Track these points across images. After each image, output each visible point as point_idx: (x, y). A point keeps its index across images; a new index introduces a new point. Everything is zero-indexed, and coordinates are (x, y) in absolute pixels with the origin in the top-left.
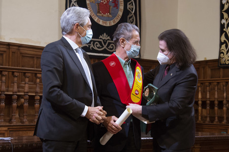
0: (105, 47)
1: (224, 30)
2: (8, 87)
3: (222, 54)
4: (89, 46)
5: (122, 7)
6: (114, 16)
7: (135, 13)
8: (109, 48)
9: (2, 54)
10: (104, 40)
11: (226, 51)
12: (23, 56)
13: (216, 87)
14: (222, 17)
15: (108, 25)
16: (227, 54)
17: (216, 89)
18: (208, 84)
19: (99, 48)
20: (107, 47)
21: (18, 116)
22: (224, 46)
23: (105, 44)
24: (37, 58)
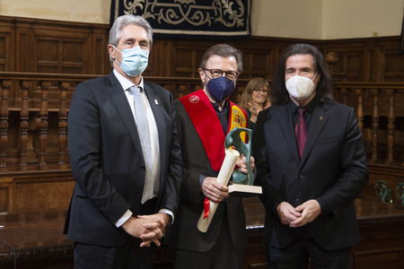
0: (185, 17)
2: (15, 96)
4: (157, 17)
8: (193, 18)
9: (3, 39)
10: (183, 5)
12: (39, 40)
13: (392, 98)
17: (392, 102)
18: (376, 91)
19: (174, 19)
20: (189, 17)
21: (32, 148)
23: (185, 13)
24: (64, 42)
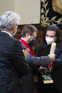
1: (43, 6)
3: (42, 21)
11: (44, 19)
16: (45, 20)
22: (43, 16)
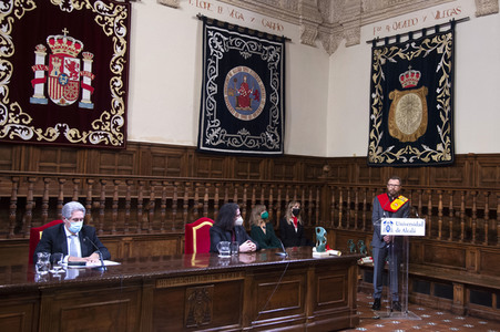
0: (244, 143)
1: (374, 126)
3: (371, 152)
5: (263, 99)
6: (255, 109)
7: (279, 105)
8: (248, 143)
10: (242, 136)
11: (375, 148)
12: (154, 156)
14: (372, 112)
15: (248, 119)
19: (237, 144)
22: (373, 143)
23: (244, 140)
24: (169, 157)
